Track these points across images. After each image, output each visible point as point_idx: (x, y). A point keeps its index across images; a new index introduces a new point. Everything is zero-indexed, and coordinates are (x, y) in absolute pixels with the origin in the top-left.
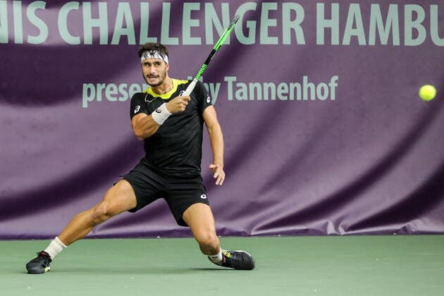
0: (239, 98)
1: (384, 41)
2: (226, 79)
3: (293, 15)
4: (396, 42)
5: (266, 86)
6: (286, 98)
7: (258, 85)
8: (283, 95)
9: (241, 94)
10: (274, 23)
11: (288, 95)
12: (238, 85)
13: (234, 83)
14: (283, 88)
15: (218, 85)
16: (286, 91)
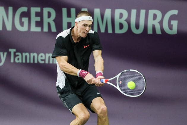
0: (17, 61)
1: (103, 30)
2: (10, 50)
3: (49, 15)
4: (110, 31)
5: (32, 55)
6: (43, 62)
7: (27, 54)
8: (42, 60)
9: (18, 59)
10: (38, 19)
11: (44, 60)
12: (17, 54)
13: (15, 53)
14: (42, 56)
15: (6, 54)
16: (43, 58)
